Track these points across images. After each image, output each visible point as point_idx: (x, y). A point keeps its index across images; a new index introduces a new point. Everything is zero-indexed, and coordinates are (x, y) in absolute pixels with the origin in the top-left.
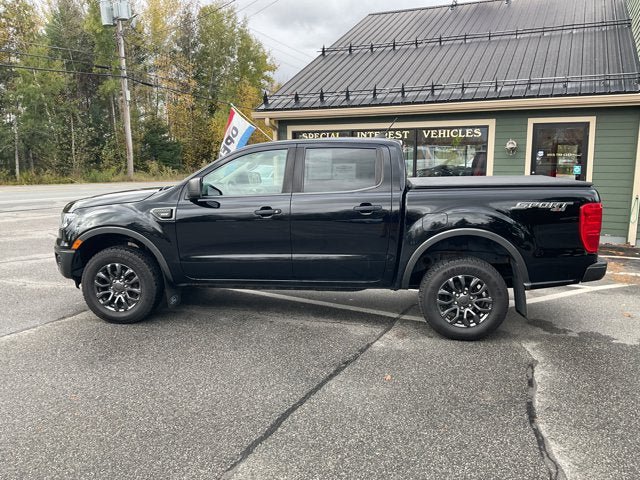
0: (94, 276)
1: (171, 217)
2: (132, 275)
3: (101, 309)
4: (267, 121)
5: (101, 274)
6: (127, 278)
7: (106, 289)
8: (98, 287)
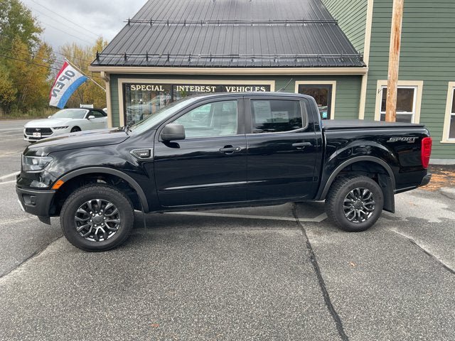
0: (74, 212)
1: (150, 155)
2: (112, 208)
3: (82, 241)
4: (102, 74)
5: (81, 210)
6: (108, 212)
7: (85, 222)
8: (78, 222)
